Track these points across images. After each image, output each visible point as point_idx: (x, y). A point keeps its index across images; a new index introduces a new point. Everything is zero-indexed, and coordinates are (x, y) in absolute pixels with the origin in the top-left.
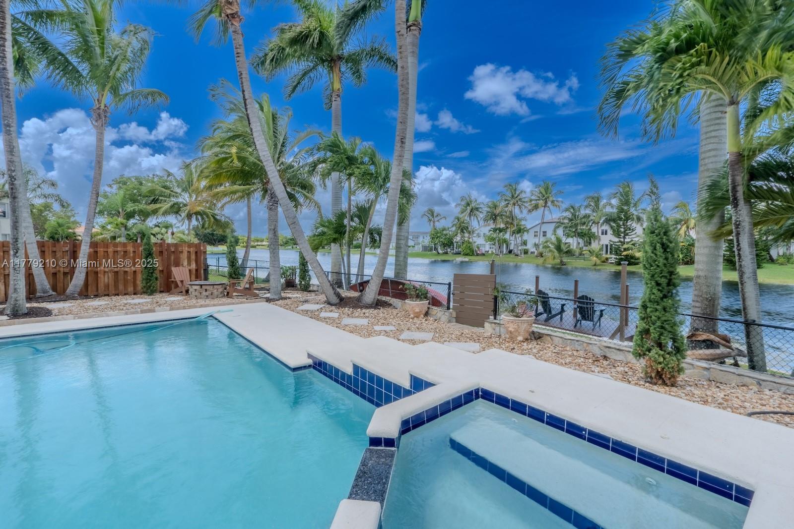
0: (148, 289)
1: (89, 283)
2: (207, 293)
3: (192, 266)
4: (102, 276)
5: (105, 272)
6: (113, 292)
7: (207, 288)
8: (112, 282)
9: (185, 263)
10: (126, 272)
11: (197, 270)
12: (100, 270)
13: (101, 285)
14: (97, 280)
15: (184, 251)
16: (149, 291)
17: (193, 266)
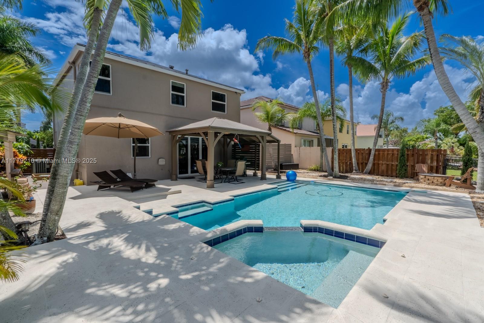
0: (399, 175)
1: (375, 169)
2: (429, 182)
3: (433, 164)
4: (381, 166)
5: (382, 164)
6: (386, 175)
7: (430, 178)
8: (385, 170)
9: (429, 162)
10: (392, 165)
11: (437, 167)
12: (381, 163)
13: (380, 170)
14: (379, 168)
15: (429, 154)
16: (400, 176)
17: (435, 164)
